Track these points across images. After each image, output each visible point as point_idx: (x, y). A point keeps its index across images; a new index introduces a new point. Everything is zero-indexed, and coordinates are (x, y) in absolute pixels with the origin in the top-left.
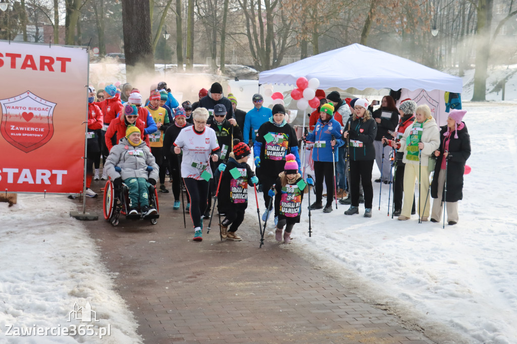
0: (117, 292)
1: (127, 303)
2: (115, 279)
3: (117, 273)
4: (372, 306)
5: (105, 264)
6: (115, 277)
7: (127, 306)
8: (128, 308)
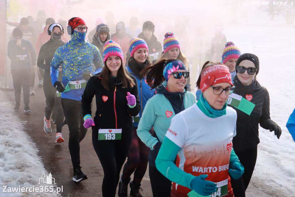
0: (26, 132)
1: (32, 138)
2: (25, 125)
3: (26, 122)
5: (19, 116)
6: (25, 124)
7: (32, 140)
8: (32, 141)
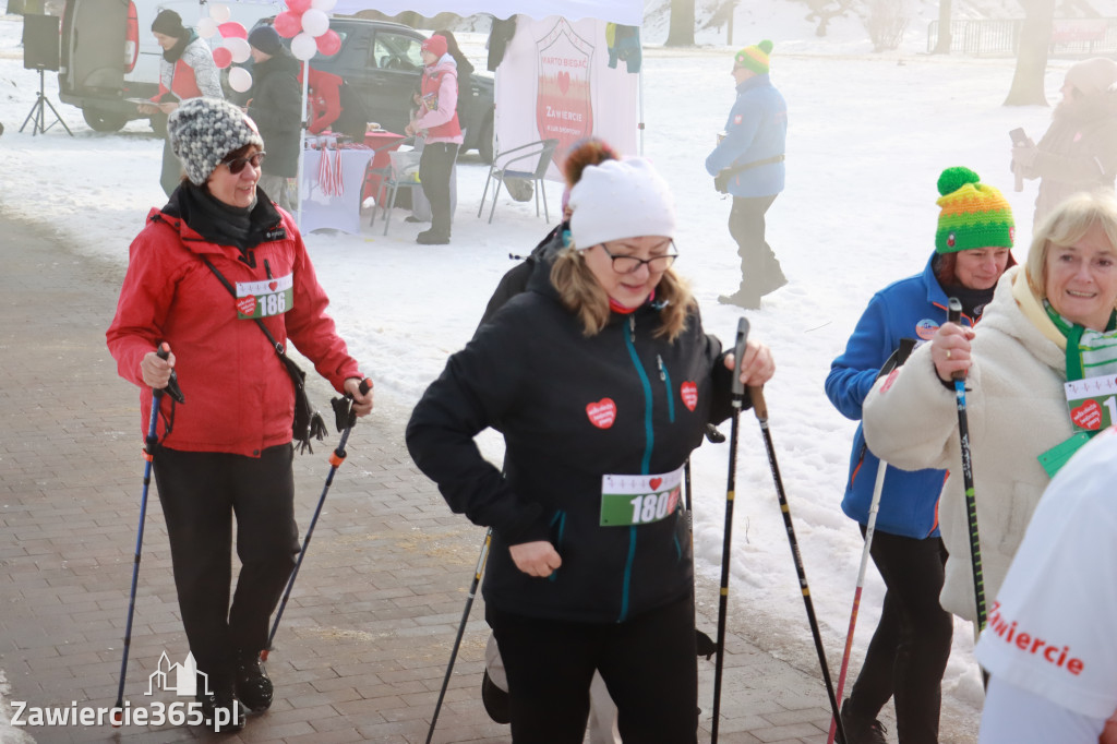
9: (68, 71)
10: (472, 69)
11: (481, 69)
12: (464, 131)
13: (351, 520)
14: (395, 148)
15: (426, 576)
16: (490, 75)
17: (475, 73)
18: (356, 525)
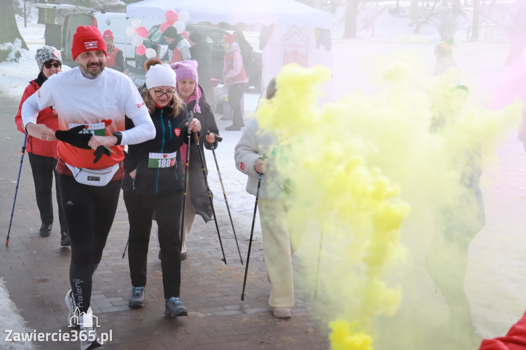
4: (243, 241)
9: (65, 50)
10: (252, 49)
11: (256, 49)
12: (248, 77)
13: (194, 260)
14: (216, 85)
15: (229, 287)
16: (261, 51)
17: (253, 51)
18: (197, 262)
